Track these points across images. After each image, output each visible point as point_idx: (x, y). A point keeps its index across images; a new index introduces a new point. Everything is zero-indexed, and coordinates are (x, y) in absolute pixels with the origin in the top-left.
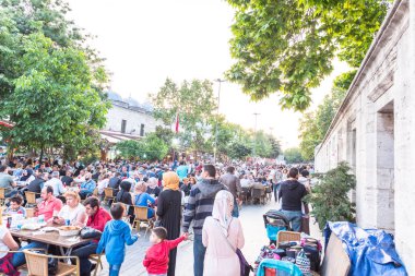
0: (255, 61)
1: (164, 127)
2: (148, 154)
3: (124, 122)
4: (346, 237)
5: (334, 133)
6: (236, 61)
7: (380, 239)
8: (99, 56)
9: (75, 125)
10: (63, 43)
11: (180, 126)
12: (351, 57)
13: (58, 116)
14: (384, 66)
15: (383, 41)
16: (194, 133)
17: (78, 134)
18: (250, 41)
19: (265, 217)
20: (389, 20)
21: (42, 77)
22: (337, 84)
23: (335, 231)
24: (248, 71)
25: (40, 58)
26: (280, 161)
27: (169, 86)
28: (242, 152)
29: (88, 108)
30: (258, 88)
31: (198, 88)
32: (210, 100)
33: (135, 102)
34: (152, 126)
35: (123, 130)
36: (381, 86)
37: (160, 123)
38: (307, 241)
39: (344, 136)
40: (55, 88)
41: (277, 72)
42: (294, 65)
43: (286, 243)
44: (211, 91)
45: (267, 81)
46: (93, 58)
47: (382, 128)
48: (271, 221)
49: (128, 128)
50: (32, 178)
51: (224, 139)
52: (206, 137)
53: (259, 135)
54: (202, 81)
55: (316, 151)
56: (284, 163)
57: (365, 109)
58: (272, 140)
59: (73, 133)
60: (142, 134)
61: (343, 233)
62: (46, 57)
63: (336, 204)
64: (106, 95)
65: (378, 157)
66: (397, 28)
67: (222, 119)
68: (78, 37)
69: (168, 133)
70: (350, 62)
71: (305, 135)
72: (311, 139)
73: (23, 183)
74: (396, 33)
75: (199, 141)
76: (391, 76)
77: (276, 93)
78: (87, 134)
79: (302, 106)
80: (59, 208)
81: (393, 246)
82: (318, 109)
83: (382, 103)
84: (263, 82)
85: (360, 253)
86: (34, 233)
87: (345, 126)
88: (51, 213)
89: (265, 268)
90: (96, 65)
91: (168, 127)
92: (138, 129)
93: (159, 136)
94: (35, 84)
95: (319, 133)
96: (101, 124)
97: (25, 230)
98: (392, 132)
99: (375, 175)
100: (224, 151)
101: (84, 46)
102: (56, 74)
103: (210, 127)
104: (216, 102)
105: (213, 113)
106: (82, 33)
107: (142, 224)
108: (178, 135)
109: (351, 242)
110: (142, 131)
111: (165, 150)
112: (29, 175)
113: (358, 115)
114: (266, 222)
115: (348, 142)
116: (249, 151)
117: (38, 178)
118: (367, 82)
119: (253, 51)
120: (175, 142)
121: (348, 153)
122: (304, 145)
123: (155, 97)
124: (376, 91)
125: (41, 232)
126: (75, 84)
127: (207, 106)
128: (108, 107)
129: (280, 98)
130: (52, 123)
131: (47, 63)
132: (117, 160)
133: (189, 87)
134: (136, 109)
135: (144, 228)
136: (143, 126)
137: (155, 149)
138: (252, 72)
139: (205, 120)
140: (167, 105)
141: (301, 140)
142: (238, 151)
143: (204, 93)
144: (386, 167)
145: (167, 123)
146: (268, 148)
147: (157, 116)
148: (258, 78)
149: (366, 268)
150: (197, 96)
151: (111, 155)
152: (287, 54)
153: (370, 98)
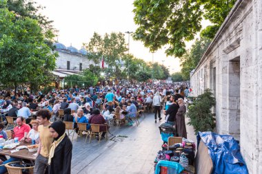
0: (151, 25)
1: (94, 65)
2: (85, 83)
3: (68, 63)
4: (210, 144)
5: (202, 67)
6: (138, 26)
7: (231, 144)
8: (48, 20)
9: (36, 70)
10: (22, 13)
11: (105, 63)
12: (212, 17)
13: (24, 65)
14: (234, 34)
15: (234, 18)
16: (114, 68)
17: (38, 74)
18: (146, 13)
19: (160, 128)
20: (237, 6)
21: (10, 40)
22: (204, 35)
23: (203, 139)
24: (147, 32)
25: (7, 26)
26: (169, 82)
27: (96, 37)
28: (145, 77)
29: (43, 58)
30: (154, 43)
31: (115, 38)
32: (124, 45)
33: (75, 49)
34: (87, 64)
35: (68, 68)
36: (231, 46)
37: (91, 62)
38: (186, 145)
39: (208, 70)
40: (20, 46)
41: (166, 32)
42: (176, 25)
43: (173, 146)
44: (124, 40)
45: (159, 38)
46: (44, 22)
47: (232, 71)
48: (164, 130)
49: (72, 66)
50: (10, 107)
51: (134, 69)
52: (122, 69)
53: (156, 65)
54: (117, 33)
55: (191, 74)
56: (171, 82)
57: (221, 58)
58: (163, 68)
59: (35, 75)
60: (81, 69)
61: (208, 142)
62: (11, 25)
63: (204, 117)
64: (55, 47)
65: (230, 90)
66: (243, 12)
67: (132, 57)
68: (32, 9)
69: (98, 68)
70: (212, 20)
71: (184, 64)
72: (188, 66)
73: (5, 110)
74: (242, 15)
75: (118, 72)
76: (238, 41)
77: (165, 45)
78: (44, 74)
79: (179, 55)
80: (28, 131)
81: (239, 150)
82: (192, 48)
83: (232, 56)
84: (157, 39)
85: (219, 157)
86: (12, 151)
87: (209, 64)
88: (23, 134)
89: (160, 167)
90: (47, 26)
91: (97, 65)
92: (78, 67)
93: (92, 71)
94: (6, 45)
95: (193, 62)
96: (53, 69)
97: (6, 149)
98: (239, 74)
99: (228, 101)
100: (134, 78)
101: (37, 14)
102: (19, 36)
103: (124, 62)
104: (127, 47)
105: (126, 53)
106: (35, 6)
107: (84, 133)
108: (104, 70)
109: (213, 148)
110: (81, 67)
111: (96, 79)
112: (8, 105)
113: (217, 60)
114: (161, 131)
115: (211, 74)
116: (150, 77)
117: (14, 107)
118: (223, 41)
119: (149, 19)
120: (103, 74)
121: (211, 82)
122: (183, 70)
123: (88, 45)
124: (228, 48)
125: (17, 150)
126: (33, 43)
127: (122, 49)
128: (57, 55)
129: (166, 49)
130: (20, 70)
131: (12, 29)
132: (66, 87)
133: (109, 38)
134: (75, 53)
135: (85, 135)
136: (81, 64)
137: (89, 79)
138: (149, 33)
139: (120, 59)
140: (96, 50)
141: (182, 67)
142: (143, 77)
143: (119, 41)
144: (235, 96)
145: (96, 62)
146: (161, 73)
147: (90, 57)
148: (153, 37)
149: (222, 166)
150: (115, 43)
151: (62, 84)
152: (171, 18)
153: (224, 51)
